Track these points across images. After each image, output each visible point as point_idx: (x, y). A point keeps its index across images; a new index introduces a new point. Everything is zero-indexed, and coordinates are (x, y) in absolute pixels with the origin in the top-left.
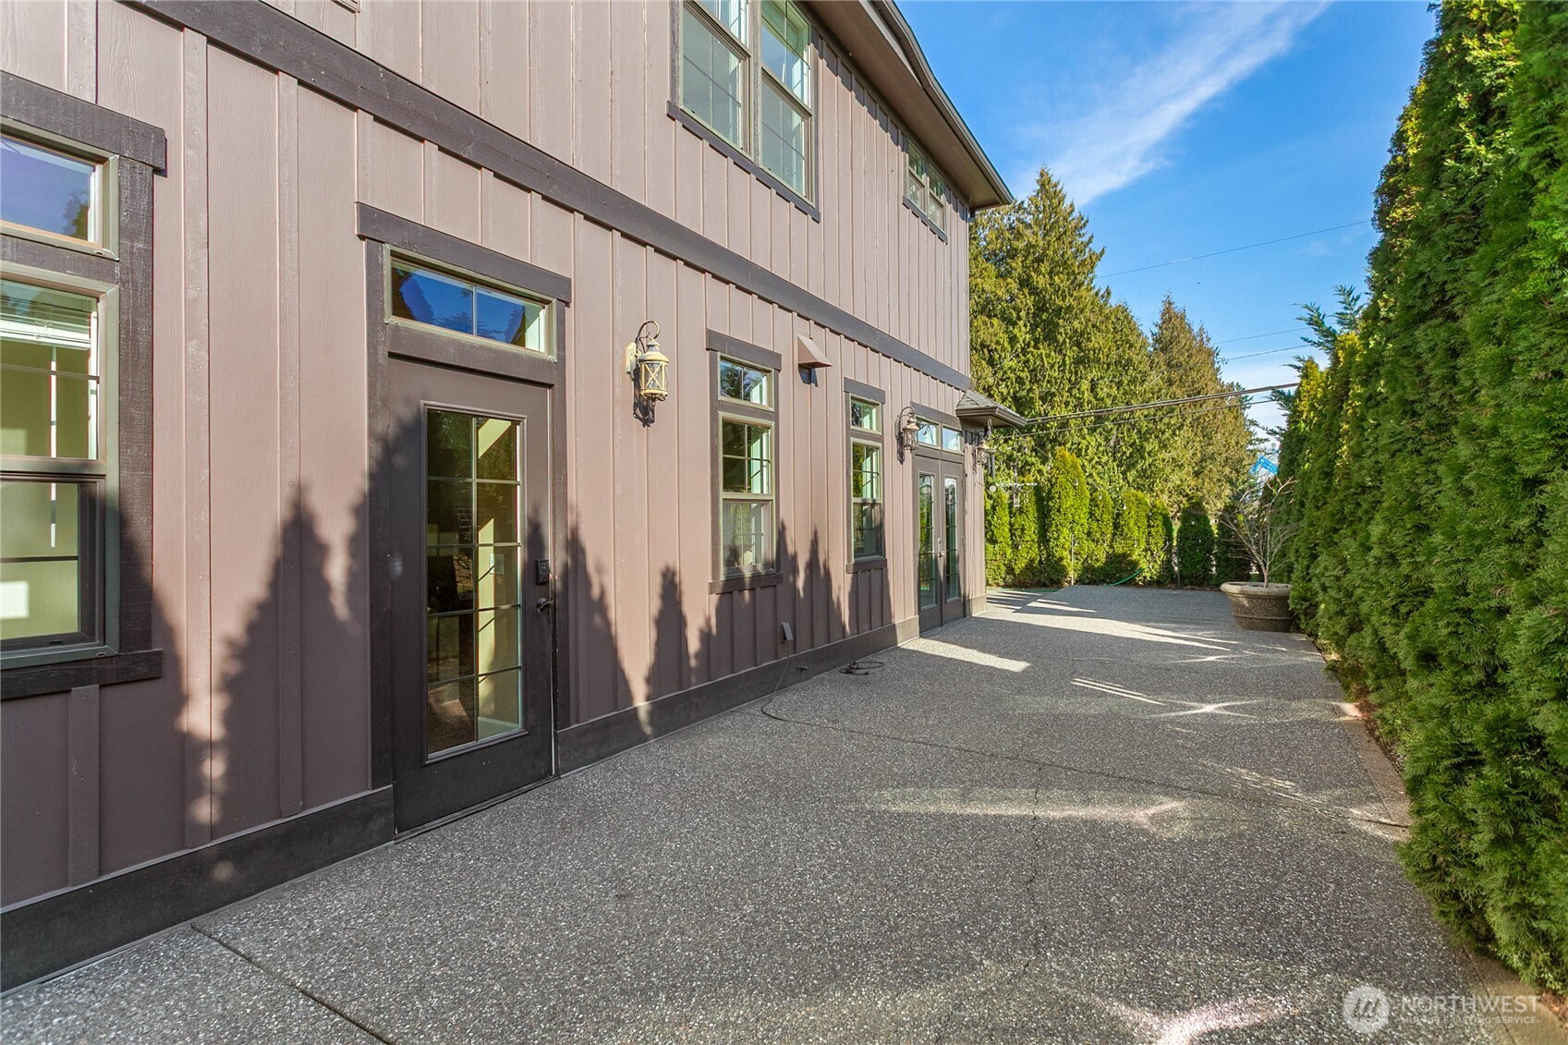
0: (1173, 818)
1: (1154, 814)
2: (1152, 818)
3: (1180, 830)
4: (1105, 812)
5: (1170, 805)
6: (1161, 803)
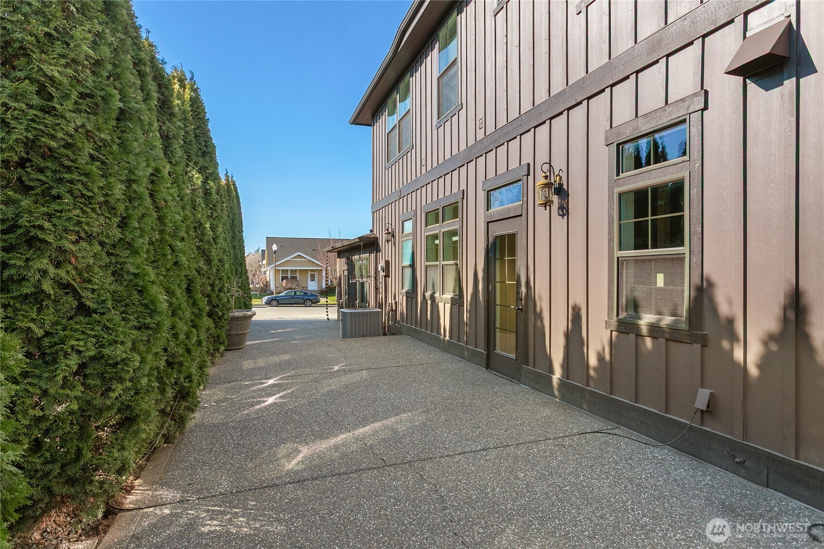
0: (289, 456)
1: (299, 454)
2: (299, 452)
3: (282, 451)
4: (323, 446)
5: (292, 465)
6: (298, 464)
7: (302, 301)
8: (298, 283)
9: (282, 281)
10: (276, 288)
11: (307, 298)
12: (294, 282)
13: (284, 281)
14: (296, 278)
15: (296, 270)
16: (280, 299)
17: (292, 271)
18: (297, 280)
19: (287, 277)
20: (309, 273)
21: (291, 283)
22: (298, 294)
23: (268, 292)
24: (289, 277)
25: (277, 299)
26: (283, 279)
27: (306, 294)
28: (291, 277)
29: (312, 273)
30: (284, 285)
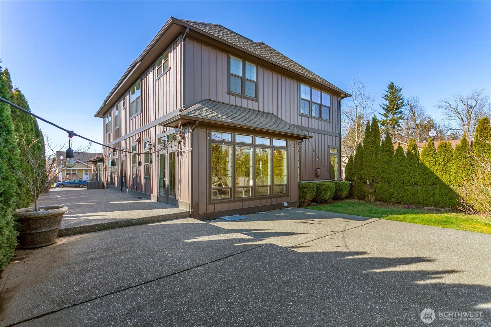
7: (79, 185)
8: (77, 176)
9: (67, 175)
10: (62, 179)
11: (82, 183)
12: (74, 176)
13: (68, 175)
14: (76, 173)
15: (76, 170)
16: (65, 184)
17: (73, 170)
18: (76, 175)
19: (70, 173)
20: (84, 171)
21: (72, 176)
22: (76, 181)
23: (57, 181)
24: (71, 173)
25: (63, 184)
26: (67, 174)
27: (81, 181)
28: (72, 173)
29: (85, 171)
30: (68, 177)
